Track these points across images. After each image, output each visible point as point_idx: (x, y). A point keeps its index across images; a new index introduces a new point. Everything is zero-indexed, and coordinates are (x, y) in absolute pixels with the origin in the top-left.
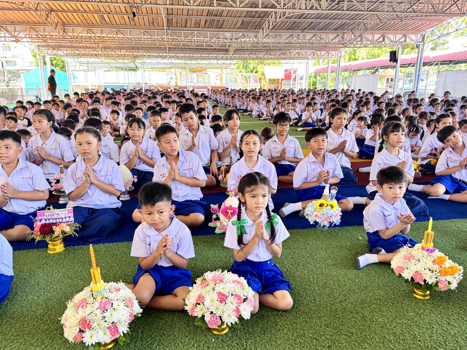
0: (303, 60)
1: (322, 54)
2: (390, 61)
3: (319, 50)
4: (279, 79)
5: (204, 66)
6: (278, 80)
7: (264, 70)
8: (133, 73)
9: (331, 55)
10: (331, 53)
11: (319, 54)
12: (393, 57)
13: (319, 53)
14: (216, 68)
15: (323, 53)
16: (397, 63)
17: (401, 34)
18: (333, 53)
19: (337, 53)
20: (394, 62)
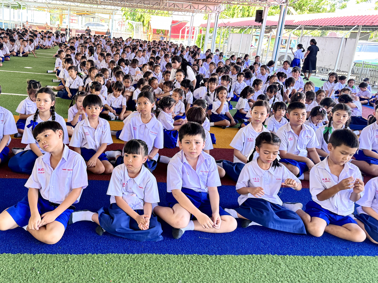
0: (188, 13)
2: (256, 21)
8: (16, 11)
9: (209, 9)
12: (260, 16)
15: (201, 6)
16: (262, 23)
18: (212, 7)
19: (216, 7)
20: (259, 22)
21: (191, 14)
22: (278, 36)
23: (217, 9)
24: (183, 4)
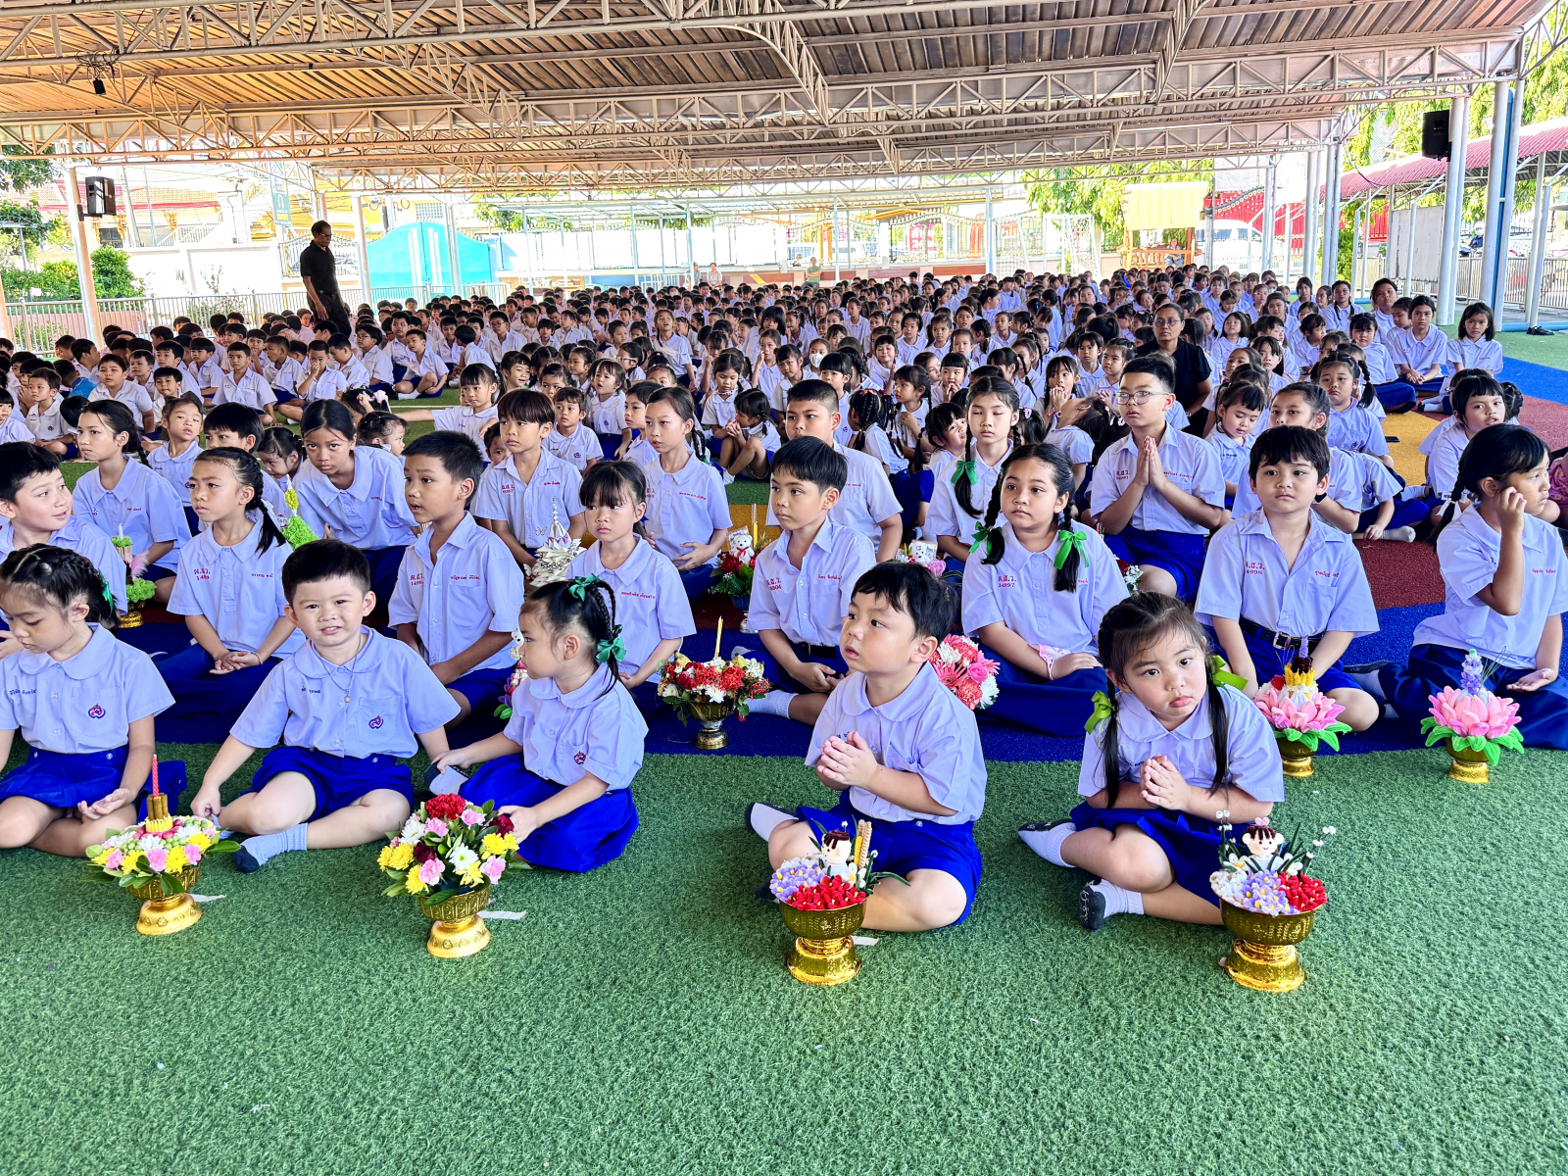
2: (1425, 153)
16: (1449, 160)
17: (1408, 46)
20: (1440, 156)
21: (1264, 160)
22: (1498, 199)
24: (1195, 131)
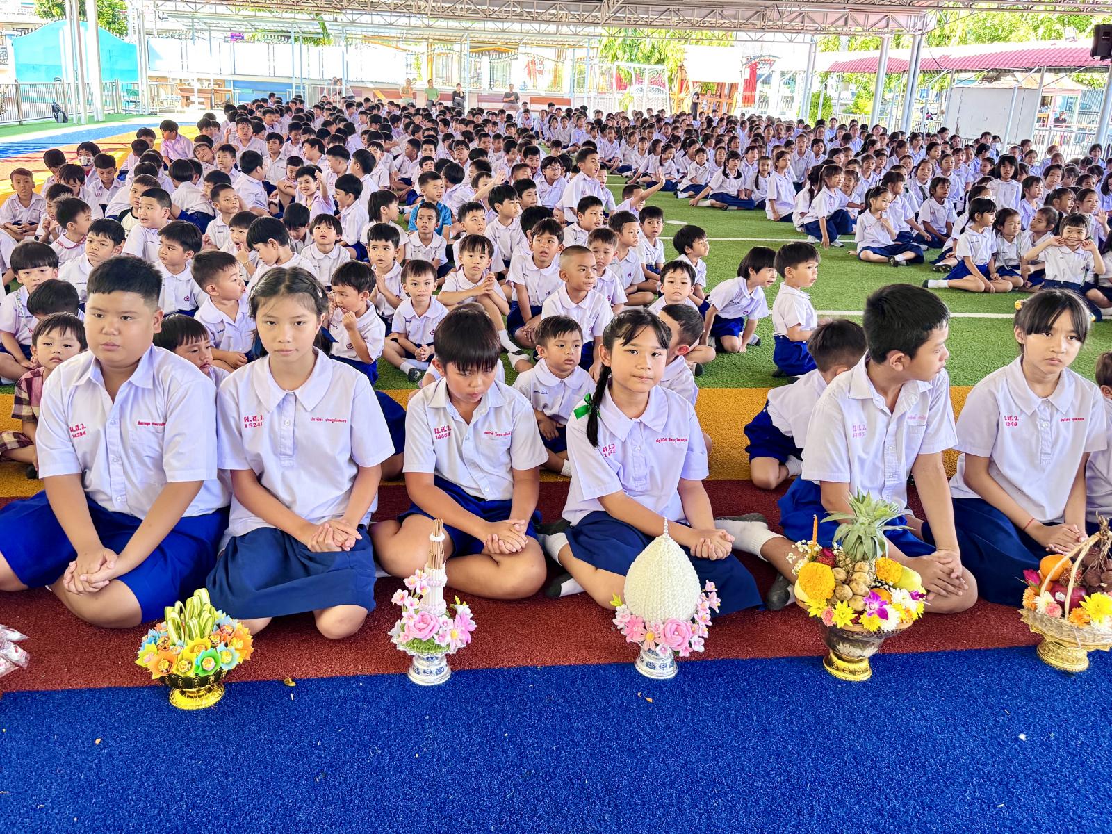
0: (801, 36)
1: (871, 22)
3: (861, 11)
4: (723, 84)
5: (513, 38)
6: (720, 85)
7: (685, 56)
9: (895, 25)
10: (895, 20)
11: (861, 22)
13: (860, 17)
14: (548, 46)
15: (874, 18)
18: (902, 19)
19: (913, 18)
20: (1104, 57)
21: (808, 37)
23: (915, 24)
